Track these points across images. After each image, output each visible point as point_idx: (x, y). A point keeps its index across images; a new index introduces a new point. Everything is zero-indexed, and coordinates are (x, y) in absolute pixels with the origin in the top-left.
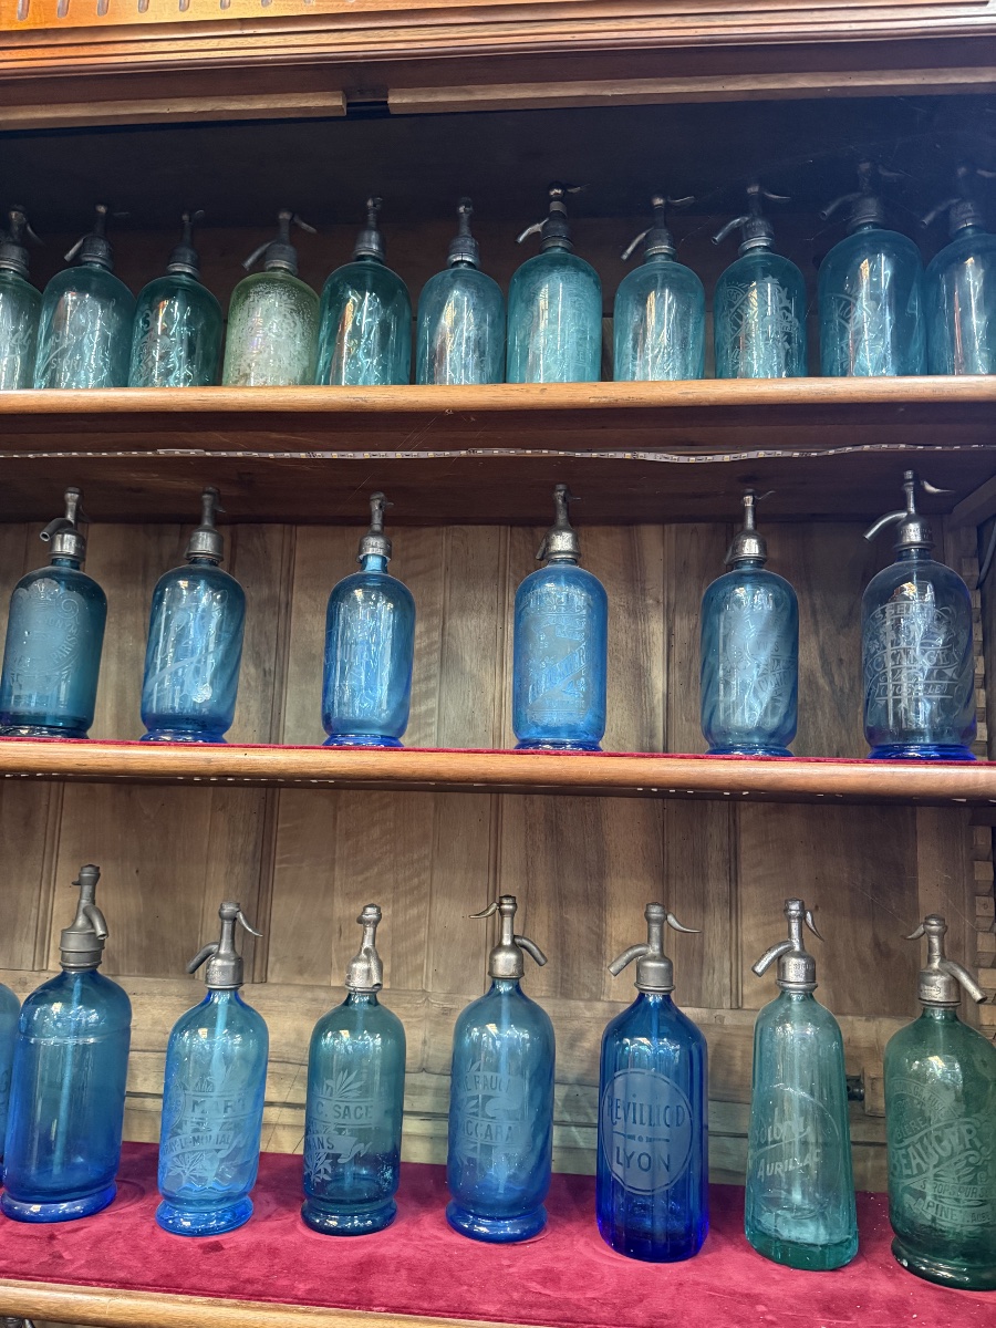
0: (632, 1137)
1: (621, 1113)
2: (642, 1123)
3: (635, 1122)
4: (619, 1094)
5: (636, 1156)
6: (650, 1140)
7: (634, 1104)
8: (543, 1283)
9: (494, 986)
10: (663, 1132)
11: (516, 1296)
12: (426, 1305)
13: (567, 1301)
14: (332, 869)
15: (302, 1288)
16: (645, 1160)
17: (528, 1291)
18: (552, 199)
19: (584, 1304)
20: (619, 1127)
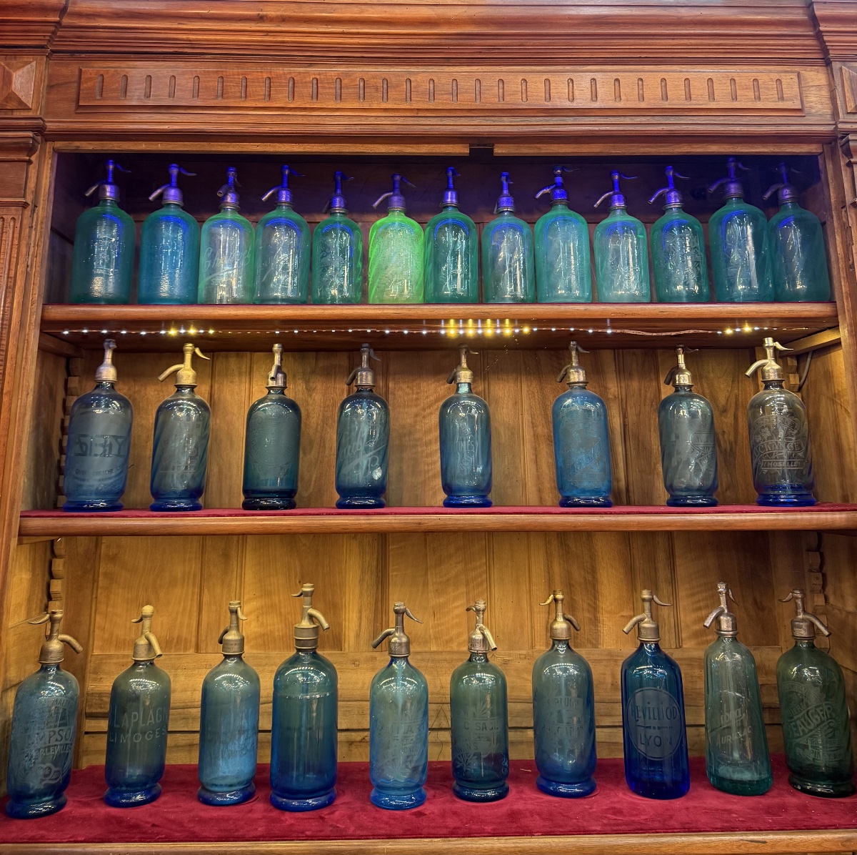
0: (650, 727)
1: (641, 714)
2: (655, 719)
3: (650, 718)
4: (639, 702)
5: (652, 738)
6: (659, 728)
7: (649, 708)
8: (614, 814)
9: (554, 645)
10: (666, 722)
11: (605, 821)
12: (561, 830)
13: (633, 822)
14: (426, 574)
15: (489, 828)
16: (658, 740)
17: (609, 819)
18: (556, 176)
19: (642, 821)
20: (640, 722)
